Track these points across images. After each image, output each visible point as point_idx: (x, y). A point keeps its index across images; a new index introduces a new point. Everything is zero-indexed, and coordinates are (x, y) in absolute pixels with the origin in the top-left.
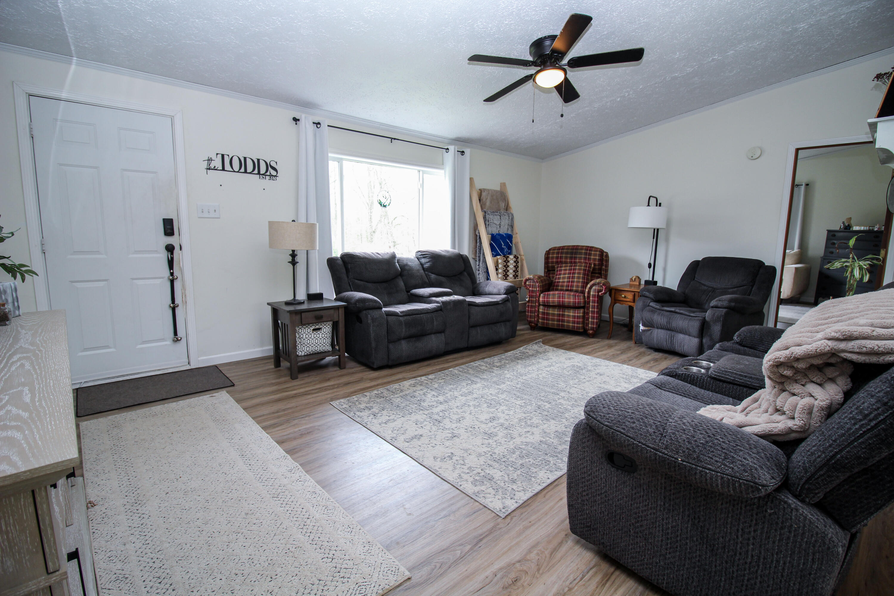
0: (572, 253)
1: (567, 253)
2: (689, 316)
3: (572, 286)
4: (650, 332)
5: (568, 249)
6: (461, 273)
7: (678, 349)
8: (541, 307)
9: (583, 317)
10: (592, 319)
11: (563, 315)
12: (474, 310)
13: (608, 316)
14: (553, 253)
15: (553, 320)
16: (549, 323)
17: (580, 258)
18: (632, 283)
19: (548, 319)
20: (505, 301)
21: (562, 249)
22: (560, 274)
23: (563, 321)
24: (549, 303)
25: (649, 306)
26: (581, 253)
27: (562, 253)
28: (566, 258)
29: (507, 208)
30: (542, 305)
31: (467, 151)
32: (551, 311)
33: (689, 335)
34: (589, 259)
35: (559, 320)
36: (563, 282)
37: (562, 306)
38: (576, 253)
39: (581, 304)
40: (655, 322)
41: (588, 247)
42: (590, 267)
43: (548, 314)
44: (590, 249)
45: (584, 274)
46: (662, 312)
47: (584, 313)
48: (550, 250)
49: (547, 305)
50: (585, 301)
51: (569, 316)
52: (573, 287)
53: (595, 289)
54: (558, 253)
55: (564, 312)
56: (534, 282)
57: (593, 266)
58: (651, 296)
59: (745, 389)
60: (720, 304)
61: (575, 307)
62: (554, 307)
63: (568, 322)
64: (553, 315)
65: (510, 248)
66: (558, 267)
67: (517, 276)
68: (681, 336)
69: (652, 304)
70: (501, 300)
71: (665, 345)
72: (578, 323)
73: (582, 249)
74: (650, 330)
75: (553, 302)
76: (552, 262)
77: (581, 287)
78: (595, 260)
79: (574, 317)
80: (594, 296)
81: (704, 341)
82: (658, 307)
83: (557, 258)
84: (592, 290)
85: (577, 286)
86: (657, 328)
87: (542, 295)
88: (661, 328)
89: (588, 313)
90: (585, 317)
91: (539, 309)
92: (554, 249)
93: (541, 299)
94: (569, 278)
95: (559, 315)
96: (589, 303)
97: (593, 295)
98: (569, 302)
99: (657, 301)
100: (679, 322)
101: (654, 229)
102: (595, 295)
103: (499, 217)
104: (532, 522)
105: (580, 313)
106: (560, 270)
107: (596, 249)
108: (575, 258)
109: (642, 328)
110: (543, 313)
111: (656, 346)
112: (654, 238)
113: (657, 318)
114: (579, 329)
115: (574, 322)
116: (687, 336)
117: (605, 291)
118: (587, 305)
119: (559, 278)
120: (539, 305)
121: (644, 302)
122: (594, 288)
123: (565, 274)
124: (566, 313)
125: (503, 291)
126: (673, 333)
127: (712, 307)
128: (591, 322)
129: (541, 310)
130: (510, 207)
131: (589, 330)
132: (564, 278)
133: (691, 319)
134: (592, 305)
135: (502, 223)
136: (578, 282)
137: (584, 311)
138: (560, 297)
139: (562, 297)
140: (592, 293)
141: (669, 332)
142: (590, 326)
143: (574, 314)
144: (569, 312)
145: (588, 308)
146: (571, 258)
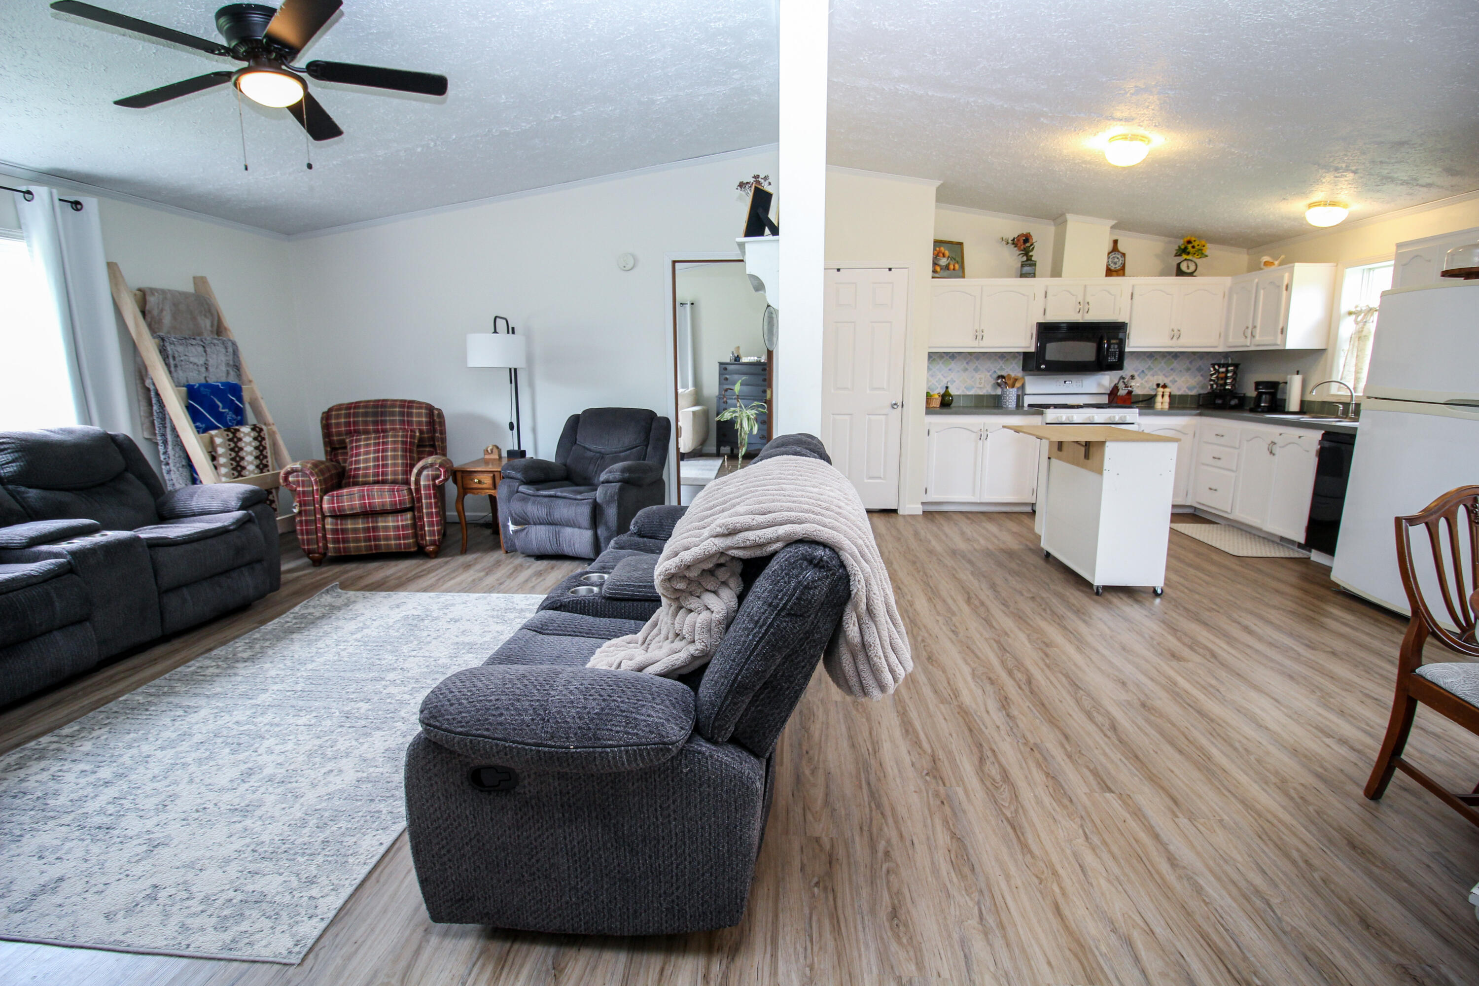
0: (375, 414)
1: (366, 414)
2: (576, 499)
3: (384, 474)
4: (525, 531)
5: (366, 407)
6: (118, 477)
7: (567, 550)
8: (329, 521)
9: (414, 526)
10: (429, 526)
11: (375, 529)
12: (162, 555)
13: (456, 514)
14: (338, 416)
15: (357, 540)
16: (349, 547)
17: (393, 422)
18: (487, 457)
19: (345, 541)
20: (241, 524)
21: (355, 408)
22: (358, 455)
23: (376, 538)
24: (344, 510)
25: (517, 492)
26: (393, 414)
27: (355, 415)
28: (366, 423)
29: (219, 329)
30: (331, 516)
31: (91, 203)
32: (349, 525)
33: (580, 528)
34: (410, 423)
35: (368, 539)
36: (367, 468)
37: (370, 513)
38: (383, 414)
39: (405, 504)
40: (529, 514)
41: (405, 401)
42: (413, 437)
43: (344, 531)
44: (408, 405)
45: (405, 450)
46: (538, 499)
47: (414, 518)
48: (330, 410)
49: (339, 515)
50: (413, 498)
51: (386, 528)
52: (387, 475)
53: (428, 475)
54: (348, 416)
55: (377, 522)
56: (304, 475)
57: (418, 434)
58: (519, 476)
59: (647, 604)
60: (611, 477)
61: (395, 511)
62: (354, 516)
63: (387, 538)
64: (355, 531)
65: (239, 412)
66: (352, 442)
67: (266, 466)
68: (568, 531)
69: (522, 488)
70: (233, 524)
71: (549, 549)
72: (405, 537)
73: (393, 406)
74: (524, 529)
75: (352, 507)
76: (339, 434)
77: (403, 474)
78: (420, 423)
79: (397, 528)
80: (427, 487)
81: (599, 532)
82: (531, 492)
83: (348, 424)
84: (422, 478)
85: (395, 473)
86: (535, 524)
87: (326, 498)
88: (541, 524)
89: (421, 518)
90: (417, 526)
91: (324, 525)
92: (339, 407)
93: (326, 506)
94: (377, 459)
95: (367, 530)
96: (419, 500)
97: (425, 486)
98: (383, 504)
99: (529, 482)
100: (563, 510)
101: (510, 369)
102: (429, 485)
103: (200, 349)
104: (359, 942)
105: (406, 520)
106: (358, 447)
107: (420, 405)
108: (383, 422)
109: (512, 527)
110: (335, 531)
111: (537, 552)
112: (511, 382)
113: (534, 510)
114: (410, 547)
115: (398, 537)
116: (576, 530)
117: (445, 476)
118: (417, 505)
119: (357, 462)
120: (324, 517)
121: (510, 487)
122: (425, 473)
123: (367, 453)
124: (380, 524)
125: (234, 503)
126: (558, 528)
127: (603, 483)
128: (429, 531)
129: (328, 527)
130: (226, 329)
131: (427, 546)
132: (366, 461)
133: (578, 504)
134: (427, 503)
135: (211, 362)
136: (395, 465)
137: (414, 515)
138: (364, 496)
139: (368, 495)
140: (422, 483)
141: (551, 527)
142: (428, 538)
143: (396, 524)
144: (385, 522)
145: (420, 509)
146: (376, 423)
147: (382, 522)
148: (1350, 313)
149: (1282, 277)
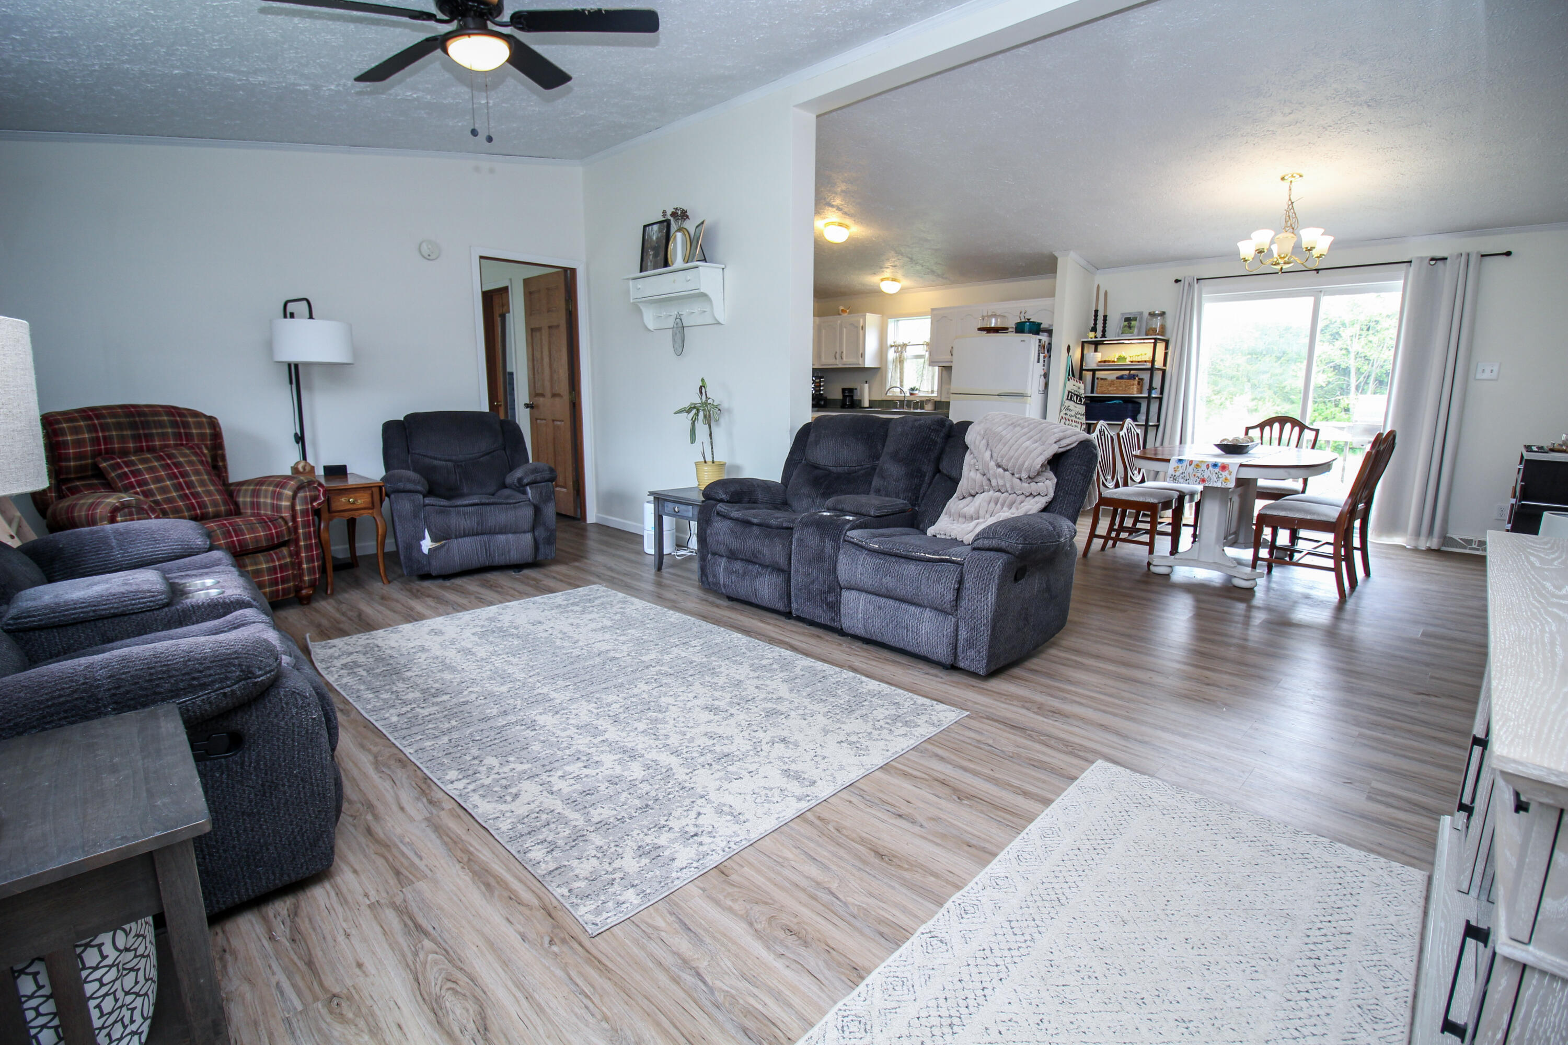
1: (119, 426)
2: (509, 503)
3: (202, 505)
4: (445, 548)
7: (498, 560)
9: (292, 564)
10: (308, 562)
14: (76, 431)
21: (98, 417)
25: (425, 504)
26: (158, 424)
28: (123, 439)
33: (515, 533)
34: (189, 436)
38: (146, 425)
39: (283, 537)
40: (454, 527)
45: (208, 473)
46: (461, 509)
47: (291, 554)
48: (49, 421)
50: (288, 528)
51: (258, 573)
52: (206, 507)
53: (306, 497)
57: (206, 451)
58: (419, 488)
61: (273, 546)
66: (110, 467)
68: (502, 538)
69: (428, 500)
71: (483, 561)
72: (284, 580)
74: (444, 545)
76: (80, 456)
77: (224, 504)
78: (203, 436)
79: (273, 570)
80: (305, 513)
81: (538, 535)
82: (445, 503)
83: (96, 441)
84: (297, 501)
85: (215, 503)
86: (459, 537)
88: (467, 535)
89: (298, 554)
90: (294, 564)
94: (176, 488)
96: (296, 528)
97: (302, 511)
98: (257, 539)
100: (499, 517)
102: (308, 509)
105: (284, 558)
107: (190, 412)
108: (149, 437)
109: (427, 544)
111: (458, 569)
112: (292, 383)
113: (459, 521)
114: (289, 594)
115: (275, 583)
116: (510, 535)
117: (324, 495)
118: (293, 537)
121: (413, 501)
122: (301, 494)
123: (155, 480)
126: (485, 538)
127: (529, 484)
128: (308, 569)
131: (306, 588)
133: (511, 508)
134: (304, 534)
137: (290, 551)
138: (229, 531)
139: (235, 530)
140: (298, 508)
141: (478, 538)
142: (306, 578)
143: (271, 565)
144: (256, 564)
145: (297, 541)
146: (137, 438)
147: (252, 565)
148: (892, 346)
149: (859, 322)
